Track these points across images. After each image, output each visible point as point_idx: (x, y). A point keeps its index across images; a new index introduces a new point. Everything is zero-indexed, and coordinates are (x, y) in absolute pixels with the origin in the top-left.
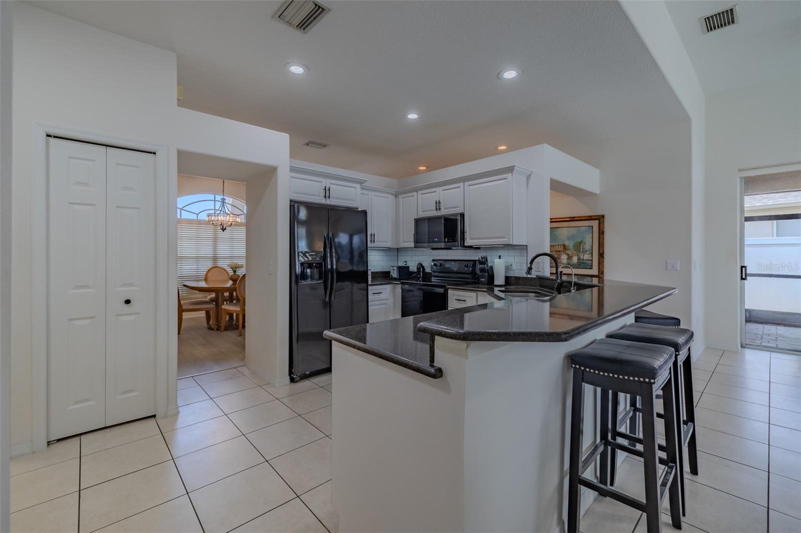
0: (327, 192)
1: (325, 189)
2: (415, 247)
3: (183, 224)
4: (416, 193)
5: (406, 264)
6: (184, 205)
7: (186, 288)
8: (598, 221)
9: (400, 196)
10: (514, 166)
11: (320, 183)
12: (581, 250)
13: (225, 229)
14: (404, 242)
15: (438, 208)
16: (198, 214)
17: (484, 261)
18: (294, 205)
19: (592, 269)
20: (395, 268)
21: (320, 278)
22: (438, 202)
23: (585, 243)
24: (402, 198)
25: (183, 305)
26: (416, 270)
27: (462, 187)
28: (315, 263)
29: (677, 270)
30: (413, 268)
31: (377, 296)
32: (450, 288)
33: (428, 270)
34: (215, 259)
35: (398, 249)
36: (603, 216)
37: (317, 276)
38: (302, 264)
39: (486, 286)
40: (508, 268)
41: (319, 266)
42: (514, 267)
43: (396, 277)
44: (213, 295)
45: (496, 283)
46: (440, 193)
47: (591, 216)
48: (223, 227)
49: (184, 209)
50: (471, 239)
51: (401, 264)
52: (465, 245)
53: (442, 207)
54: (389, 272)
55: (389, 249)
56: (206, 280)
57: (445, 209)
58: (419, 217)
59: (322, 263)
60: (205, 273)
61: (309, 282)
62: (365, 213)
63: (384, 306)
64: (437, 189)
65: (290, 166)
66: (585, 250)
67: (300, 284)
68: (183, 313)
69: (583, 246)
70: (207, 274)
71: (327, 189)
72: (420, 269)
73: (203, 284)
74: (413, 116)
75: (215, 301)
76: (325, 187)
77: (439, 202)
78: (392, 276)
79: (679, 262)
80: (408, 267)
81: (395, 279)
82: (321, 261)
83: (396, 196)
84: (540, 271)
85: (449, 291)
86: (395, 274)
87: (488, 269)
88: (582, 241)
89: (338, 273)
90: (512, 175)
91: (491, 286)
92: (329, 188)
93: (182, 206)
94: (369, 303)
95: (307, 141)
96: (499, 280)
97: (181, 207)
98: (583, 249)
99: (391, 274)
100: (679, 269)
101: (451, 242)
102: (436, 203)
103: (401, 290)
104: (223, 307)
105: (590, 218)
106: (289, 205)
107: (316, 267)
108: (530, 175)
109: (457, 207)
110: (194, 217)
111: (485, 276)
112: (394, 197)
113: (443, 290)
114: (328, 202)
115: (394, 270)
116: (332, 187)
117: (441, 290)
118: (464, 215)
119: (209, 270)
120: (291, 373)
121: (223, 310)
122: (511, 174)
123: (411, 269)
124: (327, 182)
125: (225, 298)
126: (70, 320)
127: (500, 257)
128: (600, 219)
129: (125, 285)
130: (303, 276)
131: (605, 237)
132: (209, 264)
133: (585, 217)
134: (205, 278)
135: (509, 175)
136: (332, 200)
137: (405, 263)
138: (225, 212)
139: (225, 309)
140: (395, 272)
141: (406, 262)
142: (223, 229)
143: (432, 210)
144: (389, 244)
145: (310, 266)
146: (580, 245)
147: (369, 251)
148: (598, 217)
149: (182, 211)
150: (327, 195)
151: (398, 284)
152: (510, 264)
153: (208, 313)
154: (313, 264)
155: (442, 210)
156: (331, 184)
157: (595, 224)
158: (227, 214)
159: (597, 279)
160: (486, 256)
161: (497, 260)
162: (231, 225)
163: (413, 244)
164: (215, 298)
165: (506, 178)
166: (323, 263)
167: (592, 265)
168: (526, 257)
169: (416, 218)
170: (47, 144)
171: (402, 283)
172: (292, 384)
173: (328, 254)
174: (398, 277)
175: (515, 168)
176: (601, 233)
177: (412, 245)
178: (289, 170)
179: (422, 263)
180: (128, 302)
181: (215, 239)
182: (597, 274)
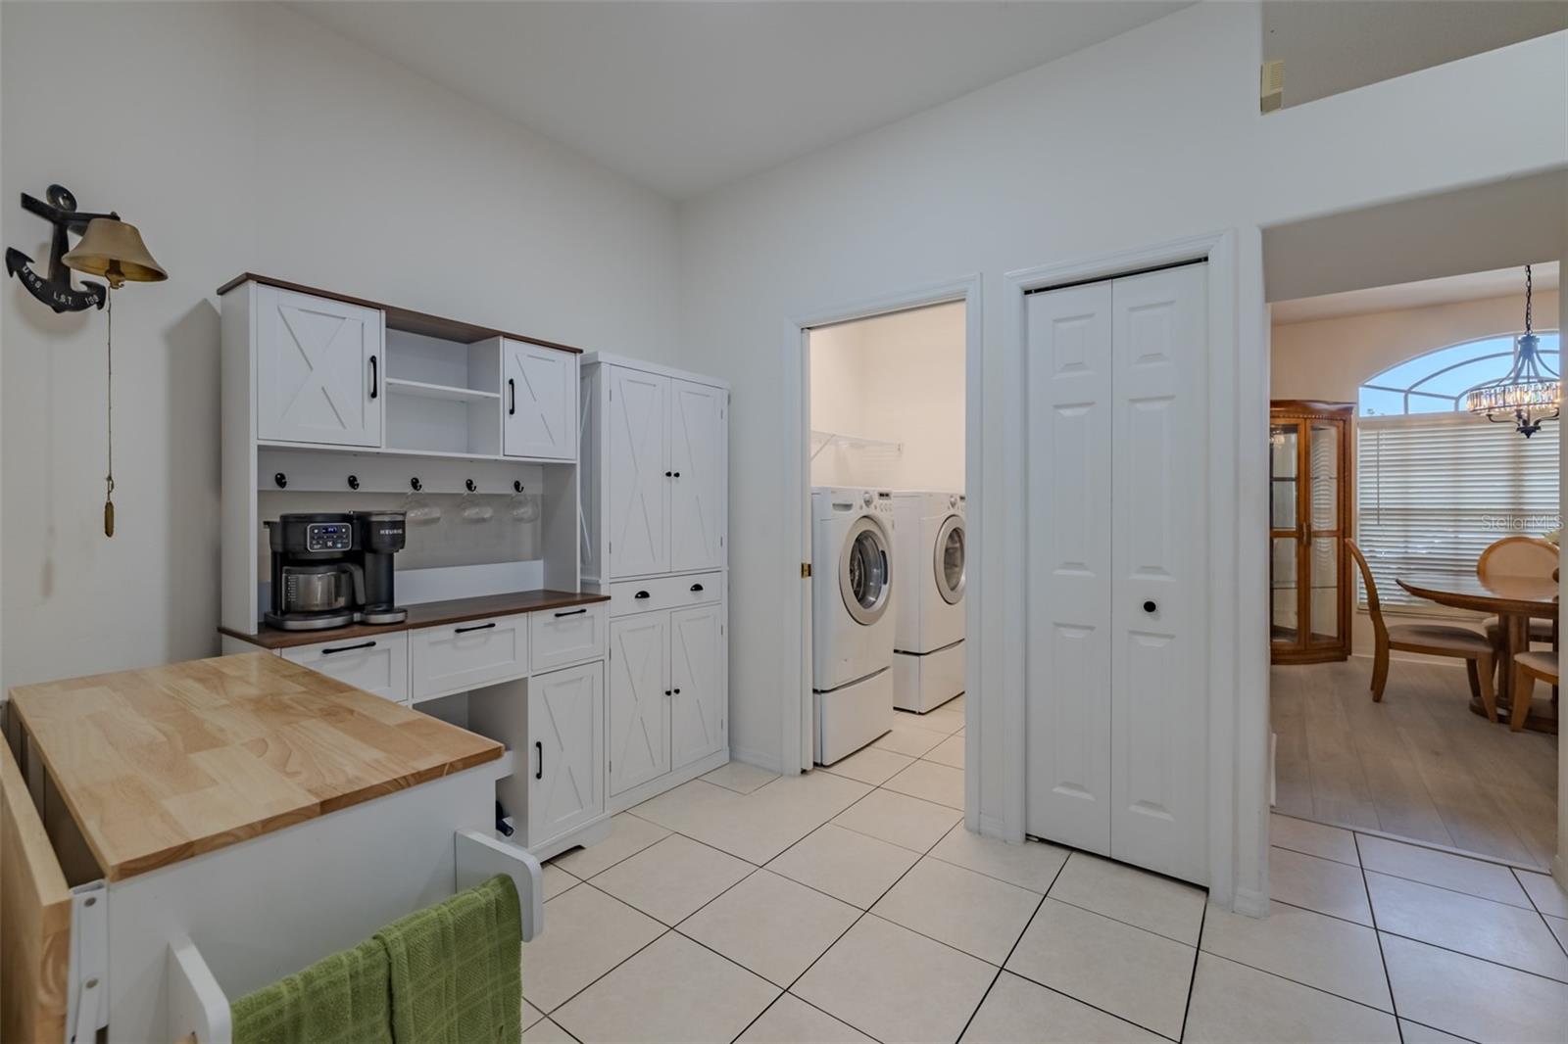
3: (1412, 427)
6: (1415, 382)
7: (1400, 587)
13: (1536, 428)
16: (1457, 400)
25: (1388, 631)
44: (1493, 619)
48: (1526, 422)
49: (1413, 390)
56: (1481, 572)
60: (1481, 552)
68: (1391, 651)
70: (1484, 559)
73: (1473, 587)
75: (1499, 640)
93: (1411, 385)
97: (1407, 389)
104: (1520, 658)
110: (1448, 406)
119: (1492, 548)
121: (1519, 668)
125: (1532, 632)
126: (1058, 625)
129: (1145, 569)
134: (1478, 567)
138: (1537, 375)
139: (1524, 667)
142: (1528, 431)
149: (1410, 395)
153: (1472, 665)
158: (1542, 381)
162: (1558, 414)
164: (1500, 626)
170: (1025, 307)
180: (1150, 607)
181: (1518, 463)
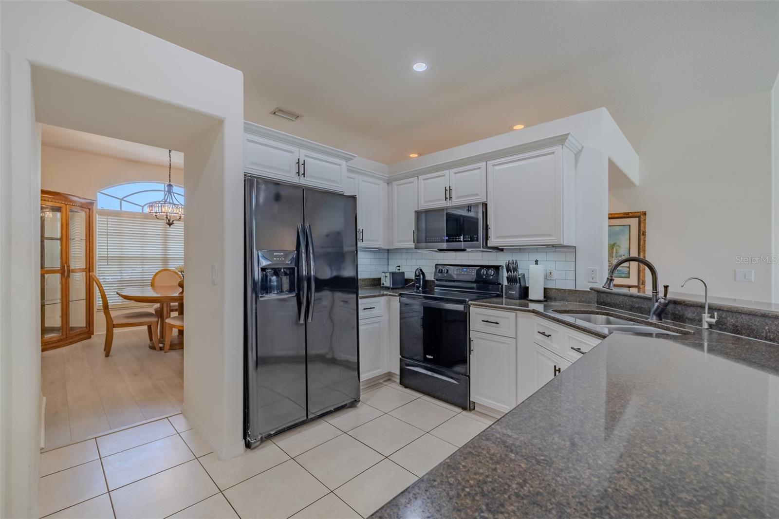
0: (301, 168)
1: (298, 163)
2: (415, 248)
3: (123, 217)
4: (416, 178)
5: (399, 270)
6: (125, 195)
7: (118, 296)
8: (637, 219)
9: (394, 183)
10: (568, 134)
11: (289, 154)
12: (614, 254)
13: (173, 223)
14: (400, 241)
15: (448, 196)
16: (143, 207)
17: (512, 268)
18: (250, 182)
19: (629, 278)
20: (388, 275)
21: (291, 290)
22: (448, 188)
23: (619, 246)
24: (397, 185)
25: (113, 319)
26: (413, 278)
27: (484, 168)
28: (284, 268)
29: (752, 282)
30: (410, 275)
31: (367, 312)
32: (474, 305)
33: (430, 277)
34: (165, 260)
35: (388, 250)
36: (645, 214)
37: (286, 286)
38: (263, 269)
39: (518, 301)
40: (548, 276)
41: (290, 273)
42: (555, 276)
43: (388, 285)
44: (157, 305)
45: (531, 297)
46: (450, 178)
47: (628, 213)
48: (169, 220)
49: (124, 199)
50: (498, 237)
51: (393, 269)
52: (489, 245)
53: (453, 195)
54: (380, 279)
55: (379, 250)
56: (153, 285)
57: (458, 197)
58: (420, 209)
59: (294, 268)
60: (152, 276)
61: (273, 296)
62: (354, 198)
63: (376, 325)
64: (446, 172)
65: (245, 123)
66: (619, 254)
67: (261, 299)
68: (114, 329)
69: (617, 250)
70: (154, 279)
71: (301, 162)
72: (419, 276)
74: (420, 67)
75: (160, 314)
76: (299, 159)
77: (450, 189)
78: (383, 284)
79: (753, 271)
80: (403, 273)
81: (388, 288)
82: (293, 266)
83: (389, 183)
84: (596, 282)
85: (472, 308)
86: (387, 282)
87: (519, 278)
88: (614, 244)
89: (317, 280)
90: (562, 148)
91: (523, 301)
92: (304, 161)
93: (123, 196)
94: (360, 322)
95: (272, 109)
96: (536, 293)
97: (121, 198)
98: (616, 253)
99: (383, 281)
100: (753, 281)
101: (468, 241)
102: (446, 190)
103: (399, 304)
104: (167, 320)
105: (627, 216)
106: (243, 179)
107: (286, 274)
108: (580, 151)
109: (477, 195)
110: (139, 210)
111: (516, 288)
112: (386, 184)
113: (463, 306)
114: (302, 181)
115: (386, 277)
116: (307, 160)
117: (460, 307)
118: (486, 204)
119: (157, 274)
120: (245, 434)
121: (167, 325)
122: (561, 146)
123: (407, 276)
124: (302, 154)
125: (171, 308)
127: (537, 262)
128: (641, 216)
130: (265, 287)
131: (646, 239)
132: (158, 267)
133: (620, 214)
134: (151, 283)
135: (558, 149)
136: (308, 179)
137: (398, 268)
138: (173, 202)
139: (169, 324)
140: (388, 279)
141: (399, 266)
142: (170, 224)
143: (441, 200)
144: (381, 244)
145: (276, 272)
146: (613, 248)
147: (359, 253)
148: (638, 215)
149: (122, 201)
150: (302, 172)
151: (396, 296)
152: (548, 272)
153: (149, 328)
154: (281, 268)
155: (454, 199)
156: (306, 156)
157: (634, 222)
158: (174, 205)
159: (637, 289)
160: (516, 261)
161: (533, 266)
162: (180, 218)
163: (412, 243)
165: (553, 153)
166: (296, 268)
167: (629, 273)
168: (574, 262)
169: (417, 210)
171: (401, 295)
172: (248, 450)
173: (304, 256)
174: (391, 286)
175: (569, 137)
176: (642, 234)
177: (412, 245)
178: (243, 128)
179: (422, 268)
181: (166, 237)
182: (637, 284)
